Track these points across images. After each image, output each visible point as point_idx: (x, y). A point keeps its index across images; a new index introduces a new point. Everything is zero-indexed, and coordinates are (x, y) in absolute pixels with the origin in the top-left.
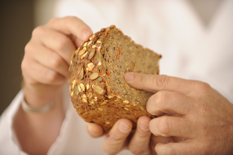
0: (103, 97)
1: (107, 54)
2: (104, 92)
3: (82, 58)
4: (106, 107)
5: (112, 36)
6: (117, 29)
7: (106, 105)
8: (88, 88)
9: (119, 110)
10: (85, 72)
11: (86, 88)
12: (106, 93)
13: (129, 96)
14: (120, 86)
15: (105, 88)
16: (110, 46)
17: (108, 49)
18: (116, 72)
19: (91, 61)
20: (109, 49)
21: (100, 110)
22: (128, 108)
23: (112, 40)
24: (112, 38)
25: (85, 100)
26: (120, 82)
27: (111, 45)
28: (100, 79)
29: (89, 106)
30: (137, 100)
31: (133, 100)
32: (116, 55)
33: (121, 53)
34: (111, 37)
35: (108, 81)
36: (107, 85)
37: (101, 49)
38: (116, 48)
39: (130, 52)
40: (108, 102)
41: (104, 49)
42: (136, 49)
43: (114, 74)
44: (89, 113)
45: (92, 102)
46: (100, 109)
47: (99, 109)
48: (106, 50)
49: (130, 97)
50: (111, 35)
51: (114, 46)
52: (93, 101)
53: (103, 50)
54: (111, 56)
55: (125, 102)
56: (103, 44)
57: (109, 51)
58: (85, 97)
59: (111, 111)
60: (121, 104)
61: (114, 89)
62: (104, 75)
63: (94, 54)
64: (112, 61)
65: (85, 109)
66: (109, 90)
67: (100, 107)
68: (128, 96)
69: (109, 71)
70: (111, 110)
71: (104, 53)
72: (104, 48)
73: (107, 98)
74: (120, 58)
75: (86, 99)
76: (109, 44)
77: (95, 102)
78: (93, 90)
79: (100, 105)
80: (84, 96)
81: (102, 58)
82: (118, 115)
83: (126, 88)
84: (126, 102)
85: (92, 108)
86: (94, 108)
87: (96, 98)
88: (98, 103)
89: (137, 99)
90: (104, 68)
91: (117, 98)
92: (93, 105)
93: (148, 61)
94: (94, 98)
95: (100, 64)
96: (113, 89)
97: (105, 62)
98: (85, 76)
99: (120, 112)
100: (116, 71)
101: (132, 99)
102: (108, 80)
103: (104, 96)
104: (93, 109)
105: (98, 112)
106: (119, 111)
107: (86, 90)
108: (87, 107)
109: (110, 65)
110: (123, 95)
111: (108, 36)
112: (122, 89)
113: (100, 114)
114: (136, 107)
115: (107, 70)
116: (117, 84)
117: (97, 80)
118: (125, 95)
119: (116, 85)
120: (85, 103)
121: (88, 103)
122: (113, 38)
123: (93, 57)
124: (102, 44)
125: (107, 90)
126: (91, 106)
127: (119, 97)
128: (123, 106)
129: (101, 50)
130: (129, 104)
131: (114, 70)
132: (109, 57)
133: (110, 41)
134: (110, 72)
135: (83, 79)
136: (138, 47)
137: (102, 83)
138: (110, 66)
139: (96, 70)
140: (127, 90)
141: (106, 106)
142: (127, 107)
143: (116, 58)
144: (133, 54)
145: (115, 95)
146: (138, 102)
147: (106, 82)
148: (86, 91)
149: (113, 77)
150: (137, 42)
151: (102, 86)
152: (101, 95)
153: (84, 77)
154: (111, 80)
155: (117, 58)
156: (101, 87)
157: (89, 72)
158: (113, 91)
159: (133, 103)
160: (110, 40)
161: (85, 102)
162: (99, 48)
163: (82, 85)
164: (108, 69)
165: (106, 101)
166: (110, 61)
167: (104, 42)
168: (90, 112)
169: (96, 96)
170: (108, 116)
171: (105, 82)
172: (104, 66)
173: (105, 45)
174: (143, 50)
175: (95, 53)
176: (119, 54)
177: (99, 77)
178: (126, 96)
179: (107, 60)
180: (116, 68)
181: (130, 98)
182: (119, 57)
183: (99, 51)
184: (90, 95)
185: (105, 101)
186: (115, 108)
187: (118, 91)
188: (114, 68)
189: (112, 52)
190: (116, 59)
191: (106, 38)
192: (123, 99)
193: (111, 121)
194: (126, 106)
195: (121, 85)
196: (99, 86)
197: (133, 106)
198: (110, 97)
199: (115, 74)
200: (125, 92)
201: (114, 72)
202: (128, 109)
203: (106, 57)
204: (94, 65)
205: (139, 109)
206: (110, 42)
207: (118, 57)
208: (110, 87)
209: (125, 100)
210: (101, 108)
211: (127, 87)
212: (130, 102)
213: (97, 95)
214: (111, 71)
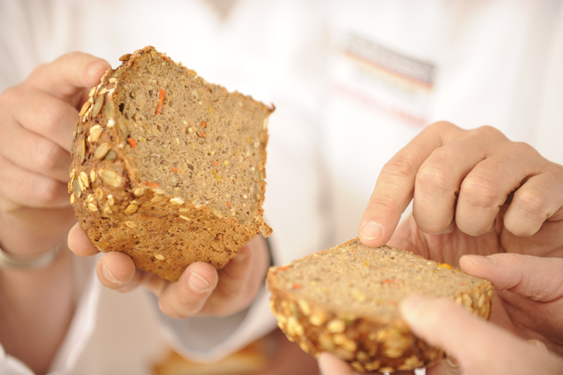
0: (123, 193)
1: (132, 105)
2: (124, 182)
3: (84, 121)
4: (140, 217)
5: (146, 68)
6: (159, 54)
7: (137, 212)
8: (93, 180)
9: (171, 222)
10: (87, 148)
11: (90, 180)
12: (128, 185)
13: (185, 188)
14: (161, 168)
15: (125, 173)
16: (139, 88)
17: (133, 94)
18: (154, 140)
19: (97, 122)
20: (136, 93)
21: (131, 227)
22: (187, 214)
23: (145, 75)
24: (145, 71)
25: (93, 208)
26: (163, 161)
27: (141, 85)
28: (112, 156)
29: (103, 218)
30: (205, 198)
31: (194, 196)
32: (156, 105)
33: (167, 102)
34: (142, 70)
35: (131, 158)
36: (128, 166)
37: (116, 93)
38: (154, 92)
39: (192, 100)
40: (139, 206)
41: (124, 94)
42: (206, 94)
43: (149, 145)
44: (111, 237)
45: (106, 209)
46: (130, 224)
47: (127, 223)
48: (127, 95)
49: (188, 191)
50: (144, 67)
51: (151, 88)
52: (106, 205)
53: (121, 95)
54: (141, 108)
55: (174, 202)
56: (120, 84)
57: (137, 98)
58: (92, 199)
59: (155, 226)
60: (167, 206)
61: (148, 176)
62: (121, 146)
63: (103, 107)
64: (143, 117)
65: (98, 227)
66: (132, 177)
67: (128, 220)
68: (183, 189)
69: (135, 137)
70: (153, 224)
71: (122, 102)
72: (124, 92)
73: (133, 197)
74: (166, 112)
75: (94, 204)
76: (137, 84)
77: (111, 208)
78: (102, 182)
79: (125, 214)
80: (90, 198)
81: (116, 112)
82: (173, 235)
83: (178, 173)
84: (177, 200)
85: (111, 223)
86: (115, 222)
87: (110, 197)
88: (120, 210)
89: (206, 196)
90: (120, 132)
91: (154, 192)
92: (109, 214)
93: (238, 117)
94: (107, 199)
95: (111, 123)
96: (143, 175)
97: (125, 120)
98: (88, 155)
99: (175, 227)
100: (154, 137)
101: (192, 196)
102: (130, 156)
103: (126, 191)
104: (115, 226)
105: (127, 231)
106: (171, 225)
107: (90, 184)
108: (101, 222)
109: (136, 125)
110: (168, 187)
111: (135, 68)
112: (168, 174)
113: (135, 237)
114: (201, 210)
115: (129, 136)
116: (153, 165)
117: (108, 157)
118: (173, 187)
119: (151, 167)
120: (94, 214)
121: (101, 211)
122: (148, 72)
123: (101, 112)
124: (118, 84)
125: (128, 178)
126: (108, 218)
127: (158, 191)
128: (175, 212)
129: (115, 96)
130: (184, 204)
131: (148, 136)
132: (135, 110)
133: (139, 78)
134: (136, 140)
135: (85, 161)
136: (211, 89)
137: (118, 163)
138: (138, 129)
139: (105, 137)
140: (181, 176)
141: (139, 215)
142: (184, 214)
143: (154, 111)
144: (200, 103)
145: (148, 187)
146: (207, 200)
147: (126, 161)
148: (91, 187)
149: (145, 150)
150: (210, 79)
151: (118, 169)
152: (119, 189)
153: (87, 158)
154: (140, 156)
155: (156, 113)
156: (116, 172)
157: (93, 143)
158: (143, 179)
159: (194, 203)
160: (140, 75)
161: (94, 210)
162: (112, 91)
163: (83, 175)
164: (131, 134)
165: (134, 202)
166: (137, 118)
167: (124, 79)
168: (111, 234)
169: (109, 193)
170: (153, 240)
171: (123, 161)
172: (122, 127)
173: (126, 87)
174: (228, 95)
175: (104, 103)
176: (161, 103)
177: (109, 151)
178: (177, 189)
179: (130, 117)
180: (154, 131)
181: (187, 193)
182: (163, 109)
183: (111, 98)
184: (99, 193)
185: (131, 202)
186: (160, 218)
187: (155, 179)
188: (149, 132)
189: (144, 101)
190: (154, 114)
191: (129, 72)
192: (168, 196)
193: (163, 250)
194: (182, 210)
195: (166, 167)
196: (112, 170)
197: (194, 208)
198: (137, 192)
199: (151, 143)
200: (174, 180)
201: (148, 140)
202: (188, 217)
203: (128, 109)
204: (102, 129)
205: (212, 216)
206: (139, 80)
207: (160, 110)
208: (135, 170)
209: (173, 197)
210: (130, 222)
211: (180, 172)
212: (185, 201)
213: (112, 190)
214: (140, 138)
